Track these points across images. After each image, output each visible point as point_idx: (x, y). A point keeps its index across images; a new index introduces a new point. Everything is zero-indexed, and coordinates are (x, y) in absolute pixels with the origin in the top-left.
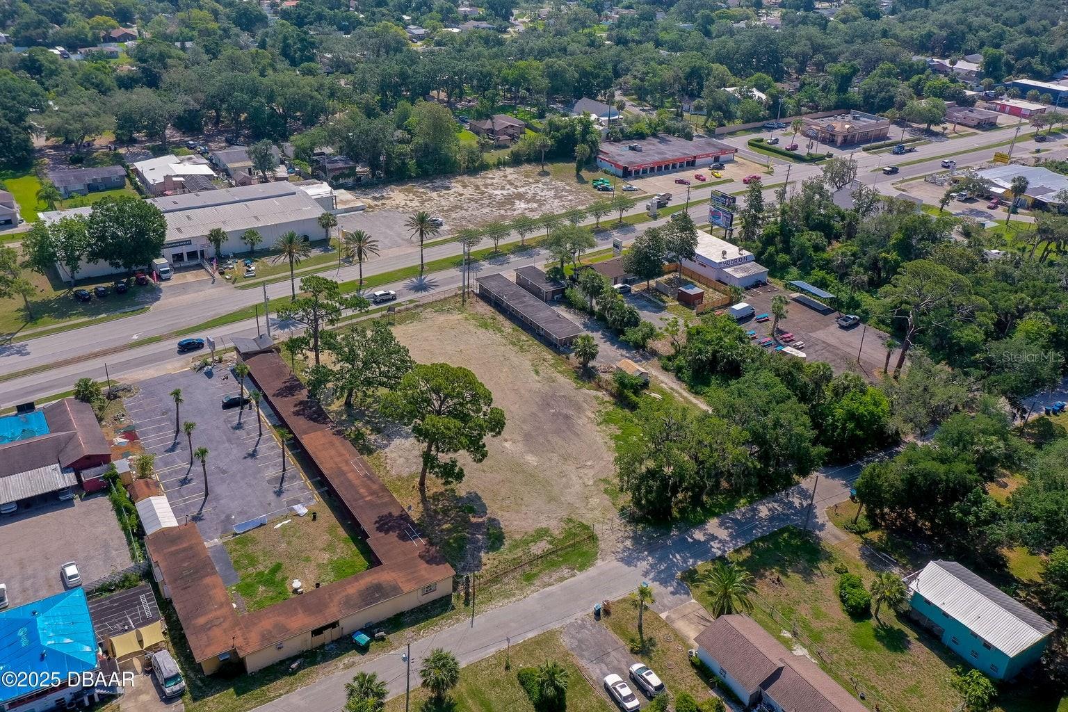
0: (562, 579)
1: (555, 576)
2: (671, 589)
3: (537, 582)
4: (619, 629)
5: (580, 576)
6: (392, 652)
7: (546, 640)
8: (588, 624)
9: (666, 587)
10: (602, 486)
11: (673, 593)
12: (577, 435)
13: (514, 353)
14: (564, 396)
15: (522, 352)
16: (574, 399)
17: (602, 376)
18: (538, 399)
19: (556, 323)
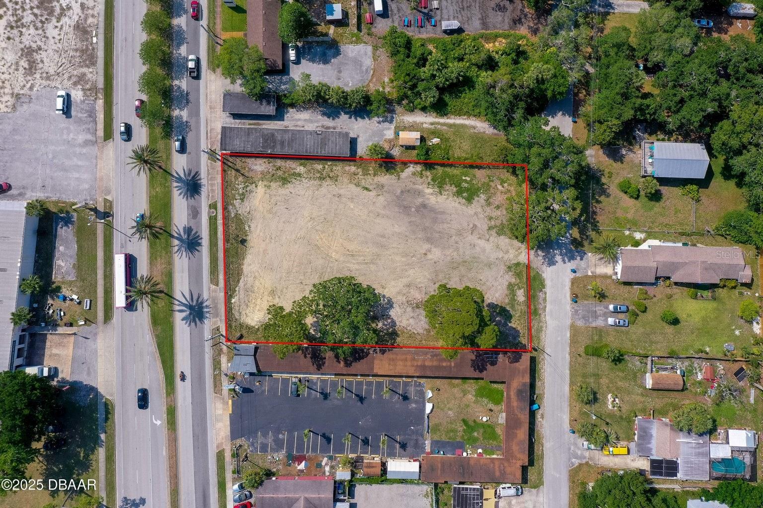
0: (545, 300)
1: (541, 301)
2: (579, 258)
3: (540, 312)
4: (586, 297)
5: (548, 289)
6: (545, 396)
7: (575, 331)
8: (576, 308)
9: (576, 259)
10: (493, 232)
11: (581, 259)
12: (443, 213)
13: (334, 186)
14: (402, 192)
15: (336, 180)
16: (408, 188)
17: (395, 154)
18: (397, 209)
19: (327, 143)
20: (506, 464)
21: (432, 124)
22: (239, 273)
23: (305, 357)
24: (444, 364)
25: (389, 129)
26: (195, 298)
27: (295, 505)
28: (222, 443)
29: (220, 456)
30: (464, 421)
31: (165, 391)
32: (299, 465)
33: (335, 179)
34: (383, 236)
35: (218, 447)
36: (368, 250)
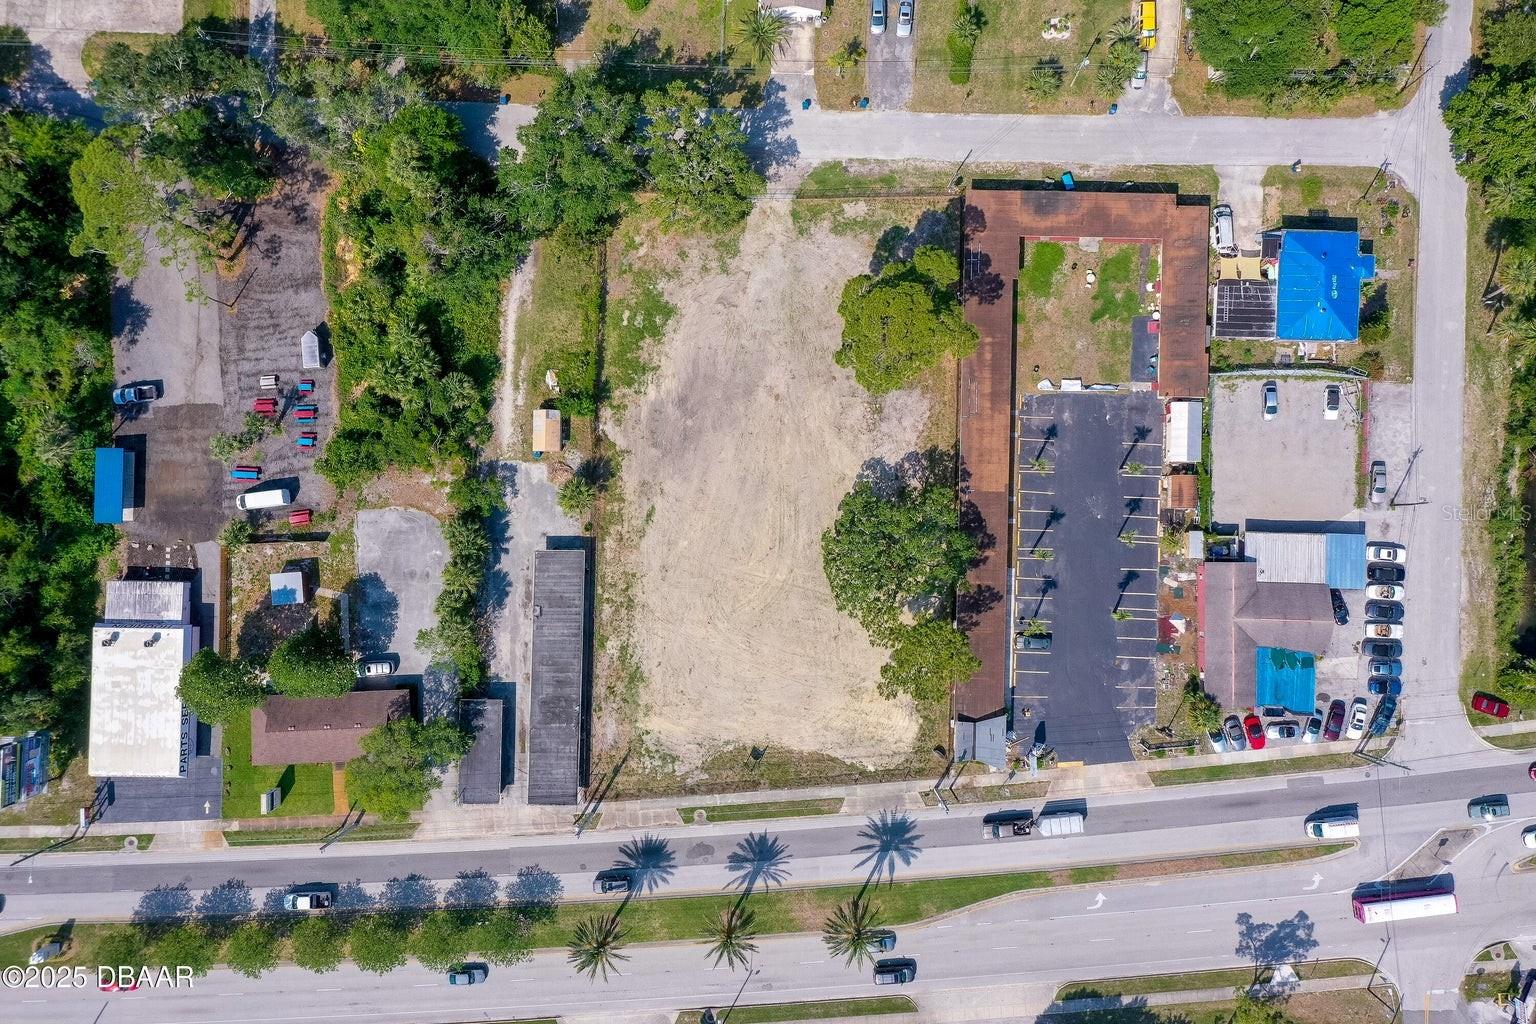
0: (863, 162)
1: (865, 170)
2: (781, 94)
3: (886, 170)
4: (857, 80)
5: (843, 155)
6: (1047, 161)
7: (921, 104)
8: (878, 100)
9: (783, 99)
10: (733, 263)
11: (783, 88)
12: (695, 363)
13: (645, 580)
14: (655, 445)
15: (634, 575)
16: (647, 434)
17: (579, 461)
18: (689, 455)
19: (558, 595)
20: (1175, 235)
21: (517, 387)
22: (818, 759)
23: (976, 624)
24: (988, 356)
25: (527, 473)
26: (867, 841)
27: (1250, 632)
28: (1138, 777)
29: (1161, 779)
30: (1094, 319)
31: (1043, 889)
32: (1177, 631)
33: (630, 578)
34: (743, 480)
35: (1144, 785)
36: (771, 510)
